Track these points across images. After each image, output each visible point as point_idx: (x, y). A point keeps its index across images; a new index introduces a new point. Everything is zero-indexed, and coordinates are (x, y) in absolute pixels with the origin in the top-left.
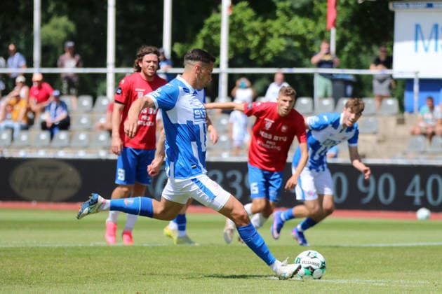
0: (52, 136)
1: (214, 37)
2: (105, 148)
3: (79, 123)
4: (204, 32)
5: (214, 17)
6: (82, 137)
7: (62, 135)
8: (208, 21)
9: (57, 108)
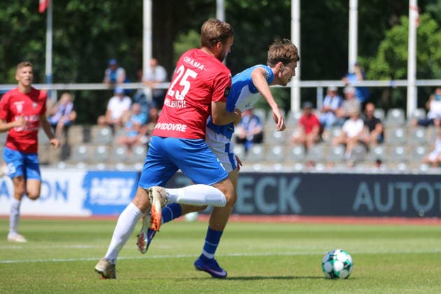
0: (246, 150)
1: (398, 50)
2: (300, 161)
3: (272, 136)
4: (385, 45)
5: (396, 30)
6: (277, 150)
7: (257, 150)
8: (389, 34)
9: (249, 121)
